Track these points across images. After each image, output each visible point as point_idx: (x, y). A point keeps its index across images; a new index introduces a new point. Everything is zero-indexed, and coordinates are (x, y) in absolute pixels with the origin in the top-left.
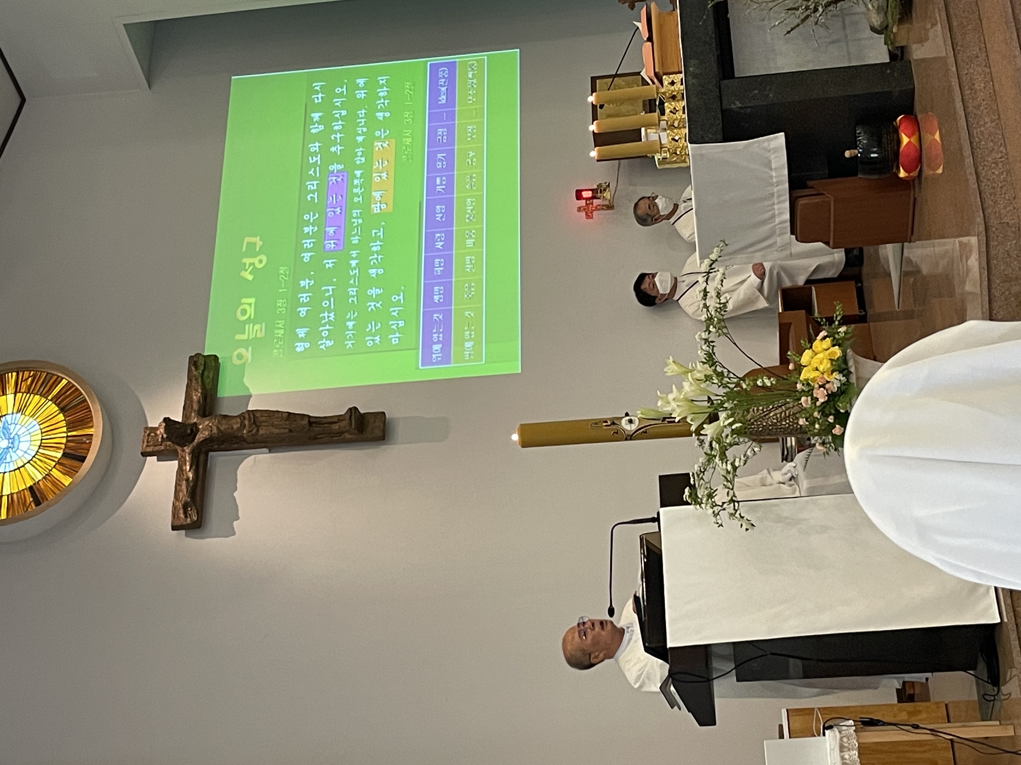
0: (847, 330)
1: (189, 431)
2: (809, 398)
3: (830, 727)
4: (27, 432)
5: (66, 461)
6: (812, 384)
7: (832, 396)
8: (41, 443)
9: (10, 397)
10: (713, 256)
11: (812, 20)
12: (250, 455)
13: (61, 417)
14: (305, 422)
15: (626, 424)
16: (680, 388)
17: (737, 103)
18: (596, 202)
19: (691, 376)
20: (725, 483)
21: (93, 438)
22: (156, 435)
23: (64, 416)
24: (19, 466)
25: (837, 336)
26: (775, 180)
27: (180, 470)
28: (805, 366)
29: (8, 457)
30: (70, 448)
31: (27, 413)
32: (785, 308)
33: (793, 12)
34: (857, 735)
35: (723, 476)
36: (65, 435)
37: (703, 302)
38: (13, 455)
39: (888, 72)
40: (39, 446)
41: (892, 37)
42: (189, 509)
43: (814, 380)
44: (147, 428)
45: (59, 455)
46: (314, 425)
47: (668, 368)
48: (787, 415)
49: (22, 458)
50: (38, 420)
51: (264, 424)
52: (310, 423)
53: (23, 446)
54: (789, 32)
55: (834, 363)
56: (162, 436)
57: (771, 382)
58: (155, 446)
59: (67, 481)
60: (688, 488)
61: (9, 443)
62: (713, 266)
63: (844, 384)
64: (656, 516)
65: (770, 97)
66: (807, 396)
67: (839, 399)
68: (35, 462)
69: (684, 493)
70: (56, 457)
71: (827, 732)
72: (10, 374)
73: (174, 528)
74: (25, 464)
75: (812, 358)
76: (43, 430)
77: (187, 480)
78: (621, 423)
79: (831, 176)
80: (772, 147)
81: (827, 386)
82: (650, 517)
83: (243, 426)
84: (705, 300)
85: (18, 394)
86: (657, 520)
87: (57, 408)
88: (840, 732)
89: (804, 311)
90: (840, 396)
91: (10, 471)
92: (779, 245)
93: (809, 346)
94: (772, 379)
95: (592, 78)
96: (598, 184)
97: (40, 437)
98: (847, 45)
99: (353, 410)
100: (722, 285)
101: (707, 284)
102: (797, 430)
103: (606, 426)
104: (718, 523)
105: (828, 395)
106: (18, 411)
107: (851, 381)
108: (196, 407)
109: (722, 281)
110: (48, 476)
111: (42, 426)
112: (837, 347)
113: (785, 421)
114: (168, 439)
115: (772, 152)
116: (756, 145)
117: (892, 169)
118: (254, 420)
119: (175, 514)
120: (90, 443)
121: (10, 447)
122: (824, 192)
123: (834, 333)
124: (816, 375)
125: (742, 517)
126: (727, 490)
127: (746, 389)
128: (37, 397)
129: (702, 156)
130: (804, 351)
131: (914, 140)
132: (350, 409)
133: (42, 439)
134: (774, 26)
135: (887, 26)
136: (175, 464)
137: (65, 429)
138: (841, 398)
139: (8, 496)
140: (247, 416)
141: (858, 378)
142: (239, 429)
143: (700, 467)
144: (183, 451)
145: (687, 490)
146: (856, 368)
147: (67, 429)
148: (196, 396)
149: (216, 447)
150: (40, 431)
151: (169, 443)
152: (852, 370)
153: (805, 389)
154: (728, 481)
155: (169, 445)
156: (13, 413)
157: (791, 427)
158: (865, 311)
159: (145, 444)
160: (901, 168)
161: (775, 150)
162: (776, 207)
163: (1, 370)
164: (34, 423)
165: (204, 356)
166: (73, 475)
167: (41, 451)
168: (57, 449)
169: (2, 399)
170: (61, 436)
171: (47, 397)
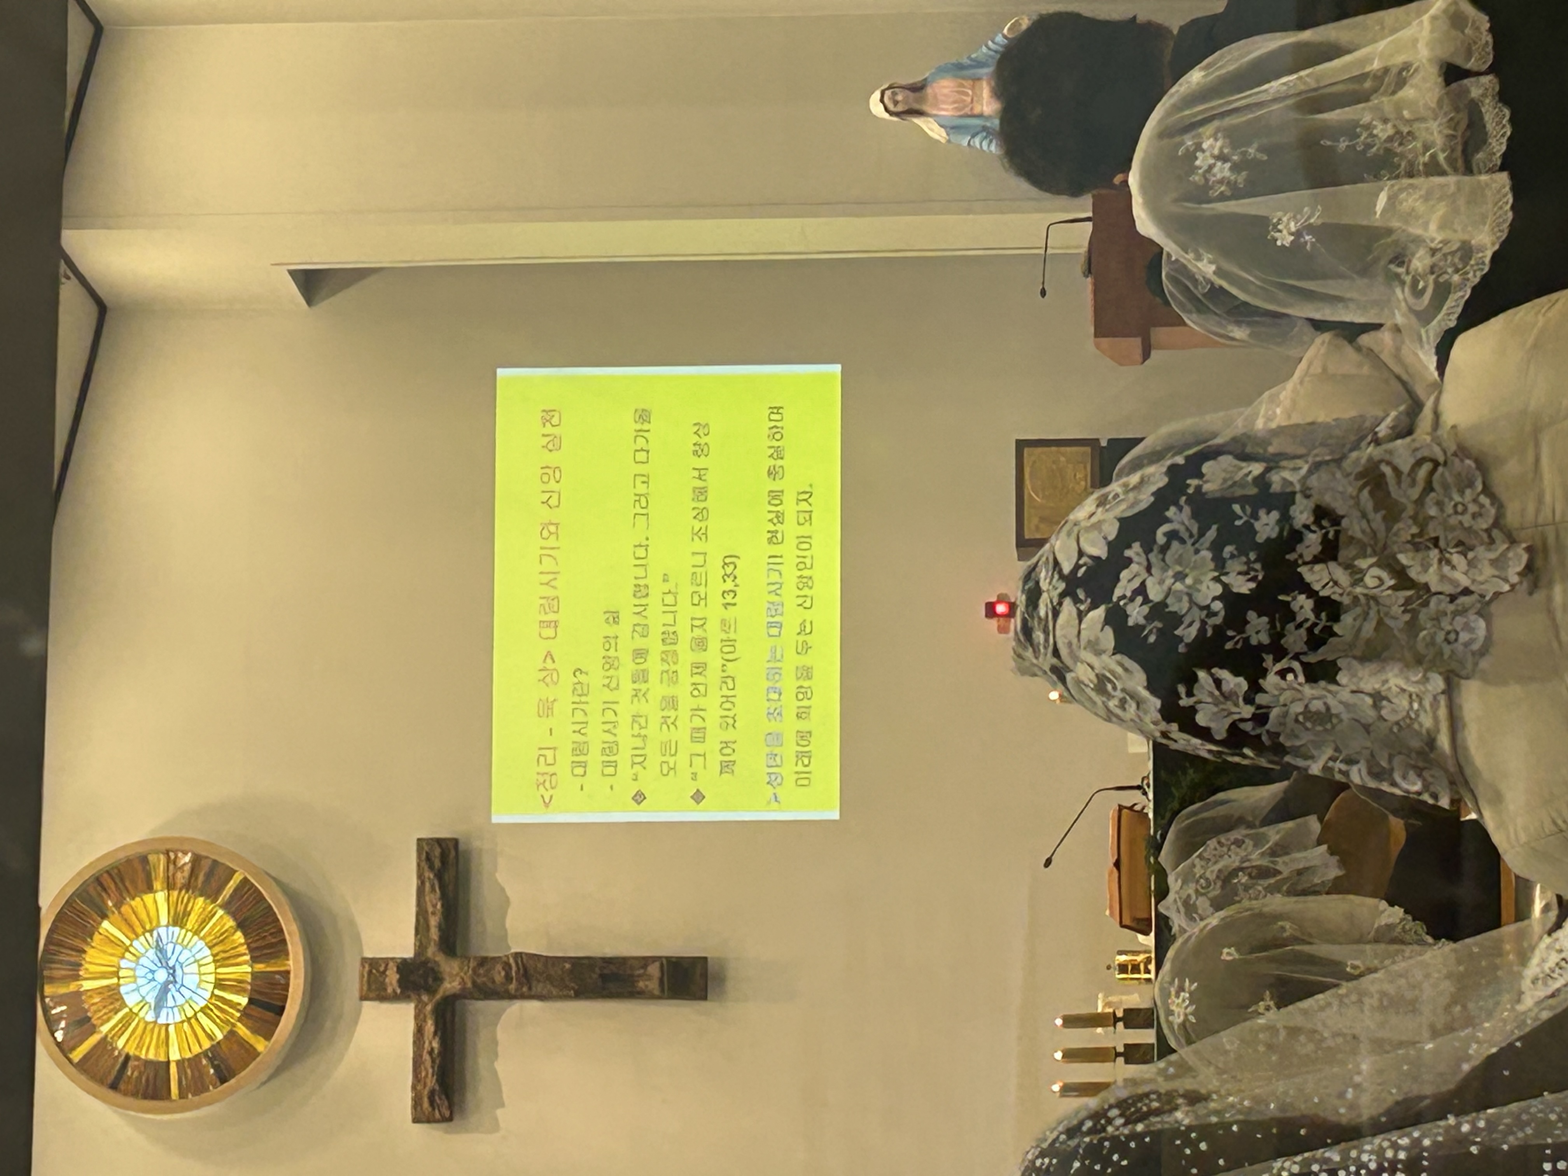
1: (431, 981)
4: (192, 960)
5: (255, 1012)
8: (217, 979)
9: (161, 896)
13: (239, 937)
14: (596, 975)
21: (291, 978)
22: (380, 973)
23: (245, 937)
24: (189, 1016)
27: (419, 1032)
29: (169, 995)
31: (189, 926)
36: (249, 969)
38: (177, 995)
40: (215, 984)
42: (437, 1099)
44: (364, 960)
49: (191, 1002)
50: (206, 940)
51: (538, 977)
52: (604, 977)
53: (191, 981)
59: (260, 1045)
61: (169, 974)
68: (210, 1010)
70: (239, 1004)
74: (197, 1013)
76: (217, 958)
77: (431, 1052)
83: (508, 978)
85: (172, 892)
87: (232, 922)
97: (212, 969)
106: (175, 924)
108: (434, 934)
111: (214, 951)
118: (523, 966)
119: (417, 1103)
120: (288, 985)
121: (171, 982)
128: (202, 901)
133: (217, 973)
136: (410, 1012)
137: (247, 958)
139: (177, 1062)
140: (513, 961)
142: (503, 983)
144: (422, 998)
147: (251, 958)
148: (434, 917)
150: (211, 959)
156: (168, 926)
159: (365, 986)
163: (141, 850)
164: (201, 944)
165: (439, 841)
166: (268, 1036)
167: (217, 992)
168: (239, 991)
169: (148, 898)
170: (243, 970)
171: (215, 900)
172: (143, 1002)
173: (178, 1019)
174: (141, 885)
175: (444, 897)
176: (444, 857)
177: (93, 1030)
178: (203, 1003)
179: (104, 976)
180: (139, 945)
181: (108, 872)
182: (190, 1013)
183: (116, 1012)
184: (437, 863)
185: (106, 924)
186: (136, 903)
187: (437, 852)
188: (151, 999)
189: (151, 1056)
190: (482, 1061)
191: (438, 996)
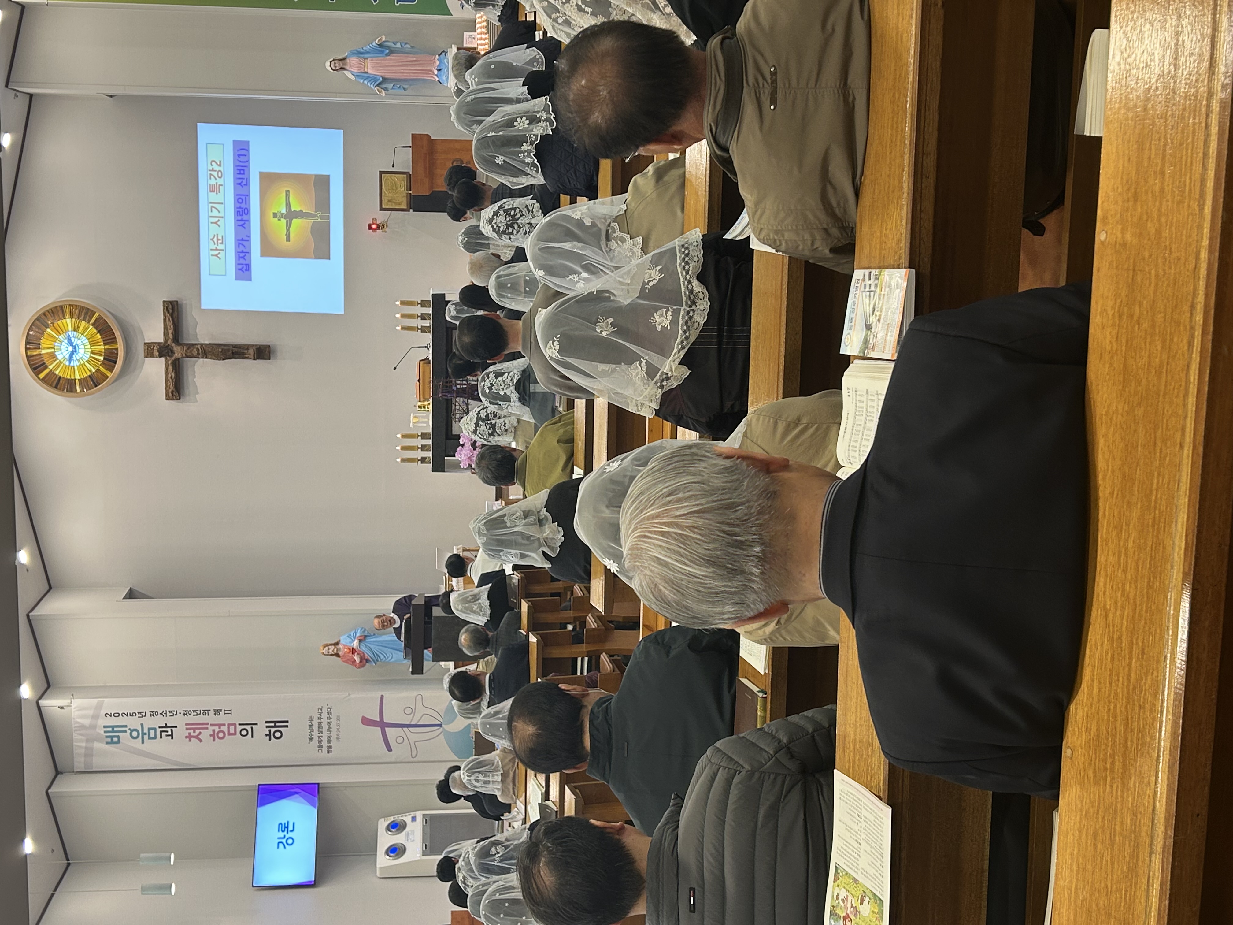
4: (82, 344)
5: (106, 362)
9: (68, 321)
13: (99, 336)
14: (230, 353)
21: (119, 351)
22: (151, 346)
27: (167, 370)
29: (74, 357)
30: (107, 355)
31: (79, 331)
36: (103, 347)
38: (77, 356)
40: (91, 352)
42: (175, 392)
44: (145, 344)
45: (102, 358)
46: (235, 354)
49: (82, 359)
50: (87, 336)
51: (210, 353)
53: (82, 351)
59: (108, 374)
61: (73, 348)
68: (90, 362)
70: (101, 360)
72: (65, 307)
73: (167, 399)
76: (91, 343)
77: (171, 377)
83: (198, 354)
85: (72, 319)
87: (95, 330)
97: (90, 347)
106: (74, 331)
108: (171, 336)
110: (98, 370)
111: (90, 340)
118: (204, 351)
119: (167, 393)
120: (118, 353)
121: (74, 352)
128: (83, 323)
133: (91, 349)
136: (163, 363)
137: (102, 343)
139: (78, 379)
140: (200, 348)
144: (167, 358)
148: (170, 329)
149: (184, 357)
150: (89, 344)
156: (71, 331)
159: (146, 350)
163: (61, 304)
164: (85, 338)
165: (171, 302)
166: (111, 371)
167: (92, 355)
168: (100, 355)
169: (64, 321)
170: (101, 347)
171: (89, 322)
172: (64, 358)
173: (78, 364)
174: (61, 316)
175: (174, 323)
176: (173, 309)
177: (46, 367)
178: (87, 359)
179: (48, 348)
180: (61, 337)
181: (48, 311)
182: (82, 362)
183: (55, 361)
184: (171, 311)
185: (48, 330)
186: (59, 322)
187: (170, 307)
188: (67, 357)
189: (69, 377)
190: (190, 378)
191: (173, 358)
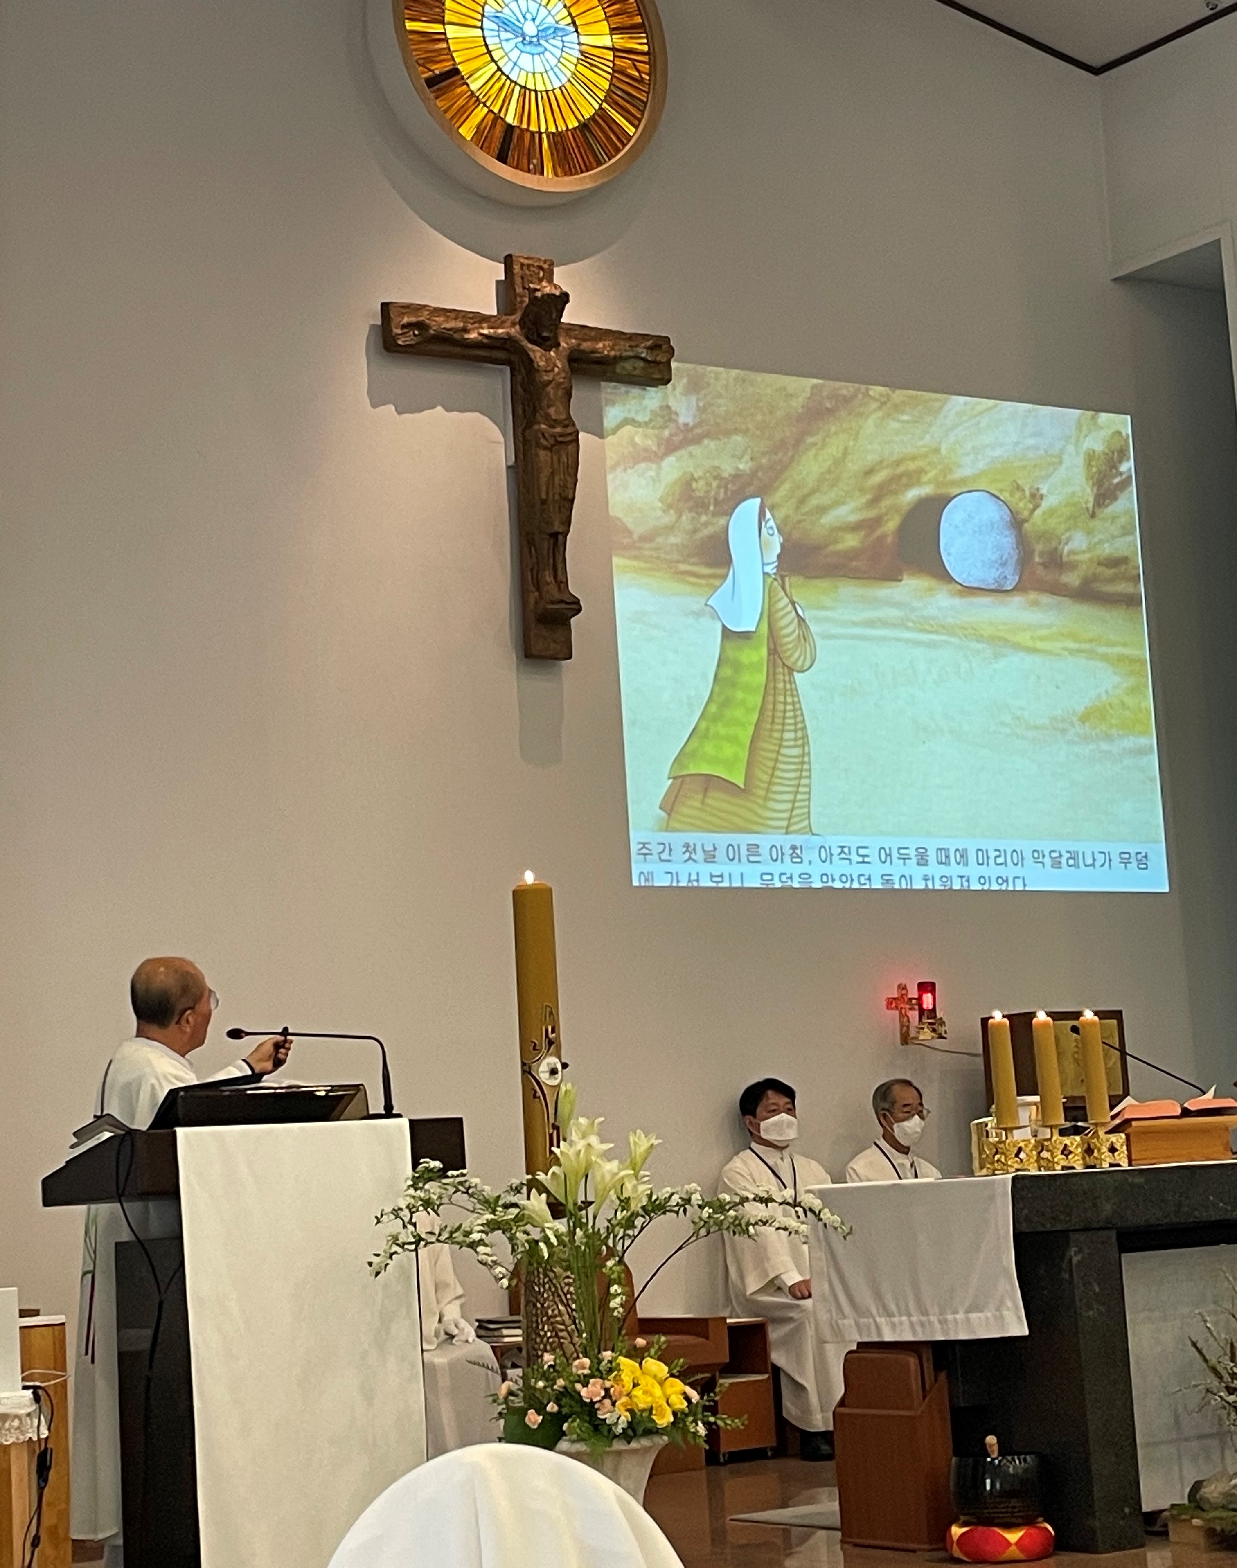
0: (700, 1436)
1: (545, 334)
2: (587, 1372)
3: (37, 1398)
4: (548, 68)
6: (611, 1377)
7: (590, 1409)
8: (530, 90)
9: (607, 41)
10: (826, 1215)
11: (1215, 1383)
12: (504, 435)
13: (573, 124)
14: (557, 527)
15: (548, 1064)
16: (608, 1156)
17: (1079, 1258)
18: (914, 1015)
19: (629, 1175)
20: (448, 1229)
21: (537, 176)
22: (540, 280)
23: (575, 129)
24: (493, 53)
25: (691, 1419)
26: (950, 1317)
27: (481, 319)
28: (640, 1364)
29: (510, 35)
30: (521, 137)
31: (580, 67)
32: (734, 1330)
33: (1228, 1351)
34: (24, 1442)
35: (460, 1226)
36: (543, 130)
37: (751, 1196)
38: (512, 43)
39: (1127, 1510)
40: (525, 87)
41: (1183, 1517)
42: (417, 332)
43: (618, 1379)
44: (552, 264)
45: (510, 119)
46: (552, 541)
47: (643, 1136)
48: (561, 1334)
49: (506, 59)
50: (568, 85)
51: (555, 458)
52: (555, 536)
53: (526, 61)
54: (1194, 1345)
55: (645, 1414)
56: (538, 290)
57: (616, 1308)
58: (522, 278)
59: (467, 131)
60: (441, 1166)
61: (533, 37)
62: (808, 1213)
63: (610, 1430)
64: (394, 1112)
65: (1087, 1311)
66: (590, 1369)
67: (586, 1421)
68: (499, 78)
69: (433, 1160)
70: (506, 115)
71: (29, 1393)
72: (645, 41)
74: (496, 62)
75: (655, 1377)
76: (550, 93)
77: (465, 330)
78: (551, 1055)
79: (955, 1412)
80: (1006, 1313)
81: (607, 1402)
82: (394, 1102)
84: (754, 1200)
85: (611, 53)
86: (389, 1113)
87: (587, 116)
88: (29, 1415)
89: (728, 1361)
90: (589, 1423)
91: (484, 38)
92: (840, 1322)
93: (675, 1371)
94: (621, 1310)
95: (1120, 1012)
96: (944, 1019)
97: (540, 87)
98: (1171, 1442)
99: (575, 607)
100: (778, 1229)
101: (781, 1204)
102: (535, 1349)
103: (547, 1031)
104: (382, 1216)
105: (592, 1403)
106: (582, 52)
107: (615, 1440)
109: (785, 1229)
111: (558, 92)
112: (672, 1419)
113: (549, 1330)
114: (534, 300)
115: (997, 1313)
116: (1008, 1287)
117: (964, 1514)
118: (561, 442)
119: (409, 308)
120: (529, 171)
121: (524, 39)
122: (927, 1399)
123: (695, 1415)
124: (625, 1383)
125: (391, 1257)
126: (437, 1233)
127: (605, 1266)
128: (606, 85)
129: (992, 1198)
130: (666, 1364)
131: (1013, 1552)
132: (577, 602)
133: (536, 91)
134: (1205, 1321)
135: (1202, 1510)
136: (492, 310)
137: (553, 129)
138: (586, 1425)
139: (445, 34)
140: (569, 430)
141: (619, 1453)
142: (547, 416)
143: (476, 1186)
144: (513, 324)
145: (437, 1164)
146: (635, 1451)
147: (553, 133)
148: (602, 347)
149: (519, 378)
150: (550, 88)
151: (527, 300)
152: (634, 1445)
153: (604, 1363)
154: (451, 1233)
155: (522, 302)
156: (579, 44)
157: (538, 1340)
158: (726, 1463)
159: (526, 262)
160: (965, 1529)
161: (1000, 1320)
162: (904, 1318)
164: (563, 78)
166: (476, 141)
167: (517, 90)
168: (520, 116)
170: (542, 123)
171: (605, 101)
178: (506, 71)
182: (496, 55)
